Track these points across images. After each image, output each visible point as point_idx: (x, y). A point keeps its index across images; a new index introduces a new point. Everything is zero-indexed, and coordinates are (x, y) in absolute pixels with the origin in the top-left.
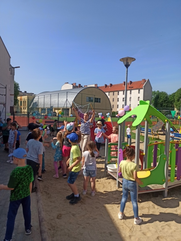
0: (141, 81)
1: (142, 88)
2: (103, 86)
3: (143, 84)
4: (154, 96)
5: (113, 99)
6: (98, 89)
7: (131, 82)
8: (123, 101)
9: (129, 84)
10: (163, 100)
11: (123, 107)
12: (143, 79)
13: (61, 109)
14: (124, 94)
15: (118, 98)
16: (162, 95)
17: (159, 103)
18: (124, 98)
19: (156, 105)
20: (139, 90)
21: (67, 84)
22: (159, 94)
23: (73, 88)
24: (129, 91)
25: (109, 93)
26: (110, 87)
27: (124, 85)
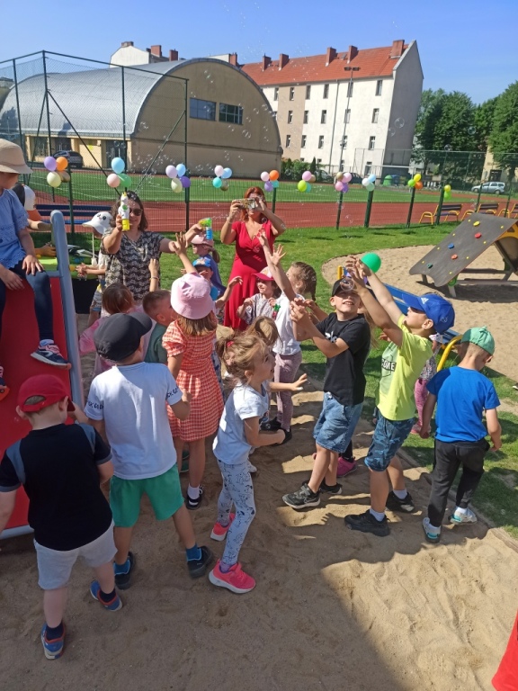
0: (390, 48)
1: (391, 77)
2: (259, 64)
3: (397, 59)
4: (426, 107)
5: (290, 112)
6: (239, 72)
7: (354, 52)
8: (323, 121)
9: (345, 59)
10: (454, 123)
11: (321, 145)
12: (398, 41)
13: (99, 142)
14: (326, 96)
15: (306, 112)
16: (452, 105)
17: (438, 134)
18: (324, 112)
19: (428, 140)
20: (379, 84)
21: (130, 47)
22: (442, 101)
23: (150, 62)
24: (344, 86)
25: (277, 89)
26: (280, 69)
27: (331, 61)
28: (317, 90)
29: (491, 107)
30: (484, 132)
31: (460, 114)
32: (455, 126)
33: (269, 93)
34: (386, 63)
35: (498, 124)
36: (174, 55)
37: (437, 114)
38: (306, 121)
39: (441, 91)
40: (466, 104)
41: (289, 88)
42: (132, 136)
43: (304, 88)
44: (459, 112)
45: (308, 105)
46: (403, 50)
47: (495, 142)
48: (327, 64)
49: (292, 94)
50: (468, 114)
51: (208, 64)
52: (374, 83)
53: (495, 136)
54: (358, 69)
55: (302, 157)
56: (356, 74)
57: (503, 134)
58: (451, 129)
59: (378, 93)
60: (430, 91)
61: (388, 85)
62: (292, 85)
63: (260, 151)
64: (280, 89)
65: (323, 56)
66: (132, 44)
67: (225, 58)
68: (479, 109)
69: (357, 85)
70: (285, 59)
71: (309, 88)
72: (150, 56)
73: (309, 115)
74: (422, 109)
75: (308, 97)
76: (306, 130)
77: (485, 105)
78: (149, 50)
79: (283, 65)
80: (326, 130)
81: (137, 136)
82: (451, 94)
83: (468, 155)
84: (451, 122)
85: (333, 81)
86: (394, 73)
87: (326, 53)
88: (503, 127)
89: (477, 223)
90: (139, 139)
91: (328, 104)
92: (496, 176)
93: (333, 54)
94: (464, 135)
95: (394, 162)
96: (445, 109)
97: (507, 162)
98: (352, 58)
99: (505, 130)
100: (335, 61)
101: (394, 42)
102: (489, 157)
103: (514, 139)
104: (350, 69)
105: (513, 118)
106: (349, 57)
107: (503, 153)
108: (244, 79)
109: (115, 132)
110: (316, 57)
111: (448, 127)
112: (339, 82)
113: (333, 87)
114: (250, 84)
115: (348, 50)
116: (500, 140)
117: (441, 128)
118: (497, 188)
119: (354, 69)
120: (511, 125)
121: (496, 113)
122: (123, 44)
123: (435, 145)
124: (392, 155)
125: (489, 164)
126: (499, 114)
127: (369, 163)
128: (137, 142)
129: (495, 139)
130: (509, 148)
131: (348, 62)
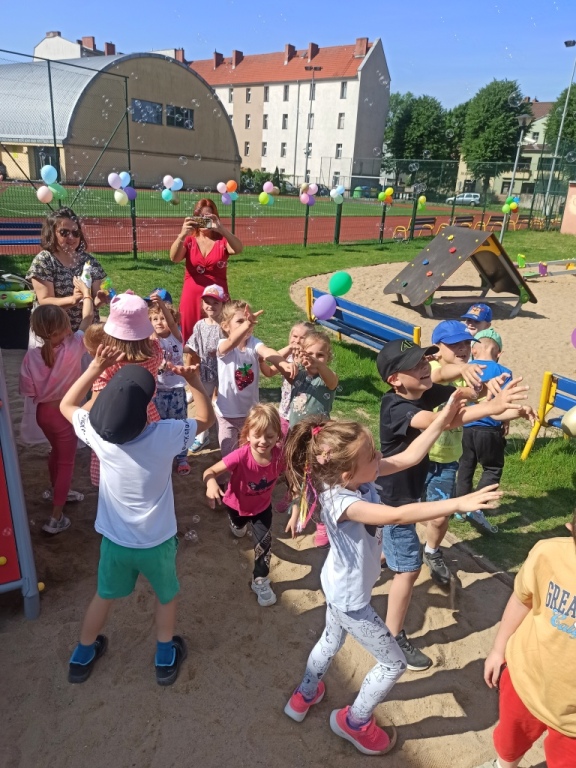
0: (354, 46)
1: (356, 78)
2: (209, 61)
3: (361, 59)
4: (395, 112)
5: (248, 116)
6: (188, 70)
7: (315, 49)
8: (284, 127)
9: (306, 57)
10: (425, 129)
11: (283, 153)
12: (362, 39)
13: (25, 149)
14: (286, 98)
15: (266, 116)
16: (422, 109)
17: (409, 141)
18: (286, 116)
19: (398, 147)
20: (344, 85)
21: (57, 38)
22: (411, 105)
23: (82, 56)
24: (306, 88)
25: (231, 90)
26: (234, 67)
27: (290, 59)
28: (276, 91)
29: (462, 112)
30: (456, 140)
31: (431, 119)
32: (426, 133)
33: (222, 94)
34: (350, 62)
35: (470, 130)
36: (111, 48)
37: (406, 120)
38: (265, 126)
39: (410, 95)
40: (436, 108)
41: (244, 89)
42: (65, 142)
43: (262, 89)
44: (429, 117)
45: (267, 108)
46: (368, 49)
47: (468, 150)
48: (286, 63)
49: (248, 97)
50: (439, 120)
51: (149, 60)
52: (338, 85)
53: (467, 144)
54: (320, 69)
55: (263, 166)
56: (318, 74)
57: (476, 141)
58: (421, 136)
59: (343, 96)
60: (398, 95)
61: (353, 87)
62: (248, 86)
63: (216, 160)
64: (235, 89)
65: (281, 55)
66: (59, 34)
67: (170, 54)
68: (451, 114)
69: (319, 87)
70: (239, 57)
71: (266, 89)
72: (82, 49)
73: (268, 119)
74: (391, 114)
75: (266, 99)
76: (266, 136)
77: (456, 110)
78: (80, 42)
79: (237, 63)
80: (288, 136)
81: (71, 141)
82: (420, 98)
83: (440, 164)
84: (422, 128)
85: (294, 82)
86: (359, 74)
87: (285, 50)
88: (476, 134)
89: (451, 237)
90: (74, 145)
91: (289, 107)
92: (470, 187)
93: (292, 52)
94: (435, 142)
95: (364, 172)
96: (414, 114)
97: (481, 171)
98: (313, 56)
99: (477, 137)
100: (294, 59)
101: (358, 40)
102: (463, 167)
103: (487, 147)
104: (311, 68)
105: (485, 124)
106: (309, 55)
107: (477, 161)
108: (193, 77)
109: (44, 138)
110: (274, 55)
111: (419, 134)
112: (300, 82)
113: (293, 88)
114: (200, 83)
115: (308, 48)
116: (473, 148)
117: (411, 135)
118: (472, 199)
119: (316, 69)
120: (484, 131)
121: (467, 119)
122: (48, 34)
123: (406, 154)
124: (361, 164)
125: (462, 173)
126: (470, 119)
127: (337, 173)
128: (71, 150)
129: (468, 146)
130: (483, 156)
131: (309, 60)
